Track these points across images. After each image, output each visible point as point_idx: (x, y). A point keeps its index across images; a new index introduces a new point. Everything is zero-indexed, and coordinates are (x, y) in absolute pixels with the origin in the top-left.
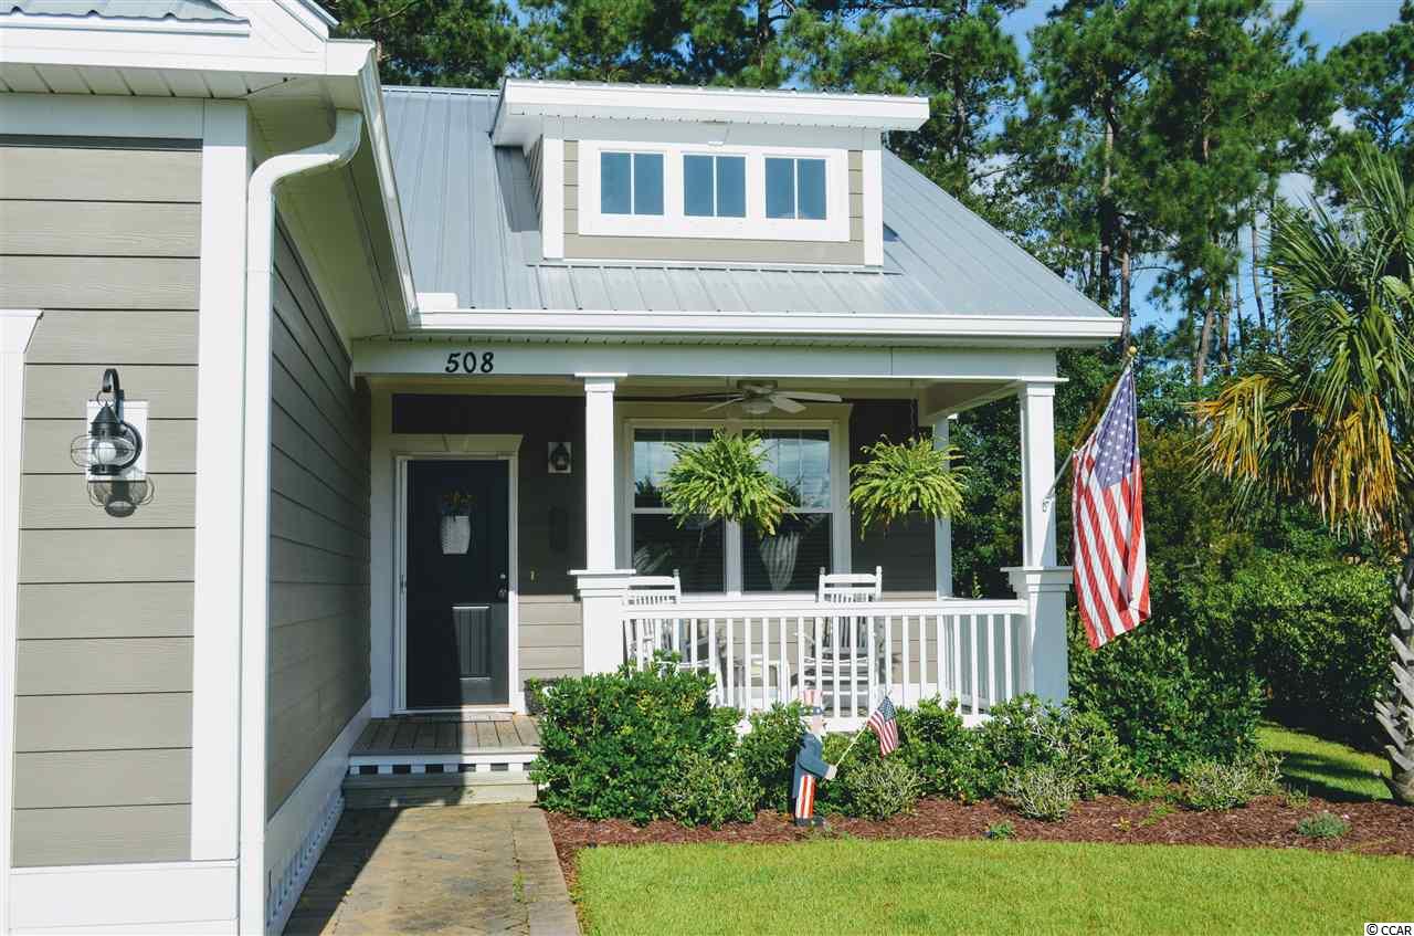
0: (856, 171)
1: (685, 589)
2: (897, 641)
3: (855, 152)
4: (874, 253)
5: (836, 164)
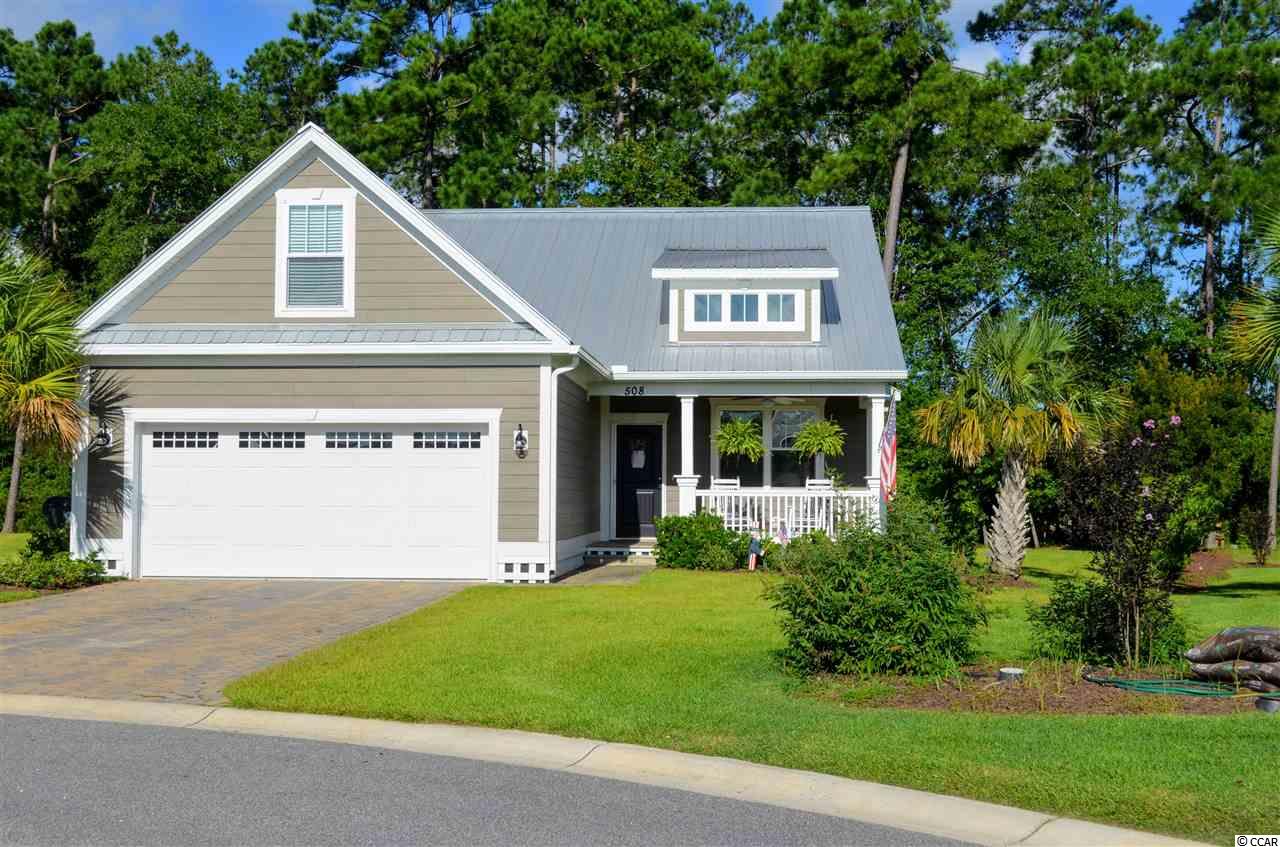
0: (808, 299)
3: (808, 292)
4: (816, 336)
5: (799, 295)
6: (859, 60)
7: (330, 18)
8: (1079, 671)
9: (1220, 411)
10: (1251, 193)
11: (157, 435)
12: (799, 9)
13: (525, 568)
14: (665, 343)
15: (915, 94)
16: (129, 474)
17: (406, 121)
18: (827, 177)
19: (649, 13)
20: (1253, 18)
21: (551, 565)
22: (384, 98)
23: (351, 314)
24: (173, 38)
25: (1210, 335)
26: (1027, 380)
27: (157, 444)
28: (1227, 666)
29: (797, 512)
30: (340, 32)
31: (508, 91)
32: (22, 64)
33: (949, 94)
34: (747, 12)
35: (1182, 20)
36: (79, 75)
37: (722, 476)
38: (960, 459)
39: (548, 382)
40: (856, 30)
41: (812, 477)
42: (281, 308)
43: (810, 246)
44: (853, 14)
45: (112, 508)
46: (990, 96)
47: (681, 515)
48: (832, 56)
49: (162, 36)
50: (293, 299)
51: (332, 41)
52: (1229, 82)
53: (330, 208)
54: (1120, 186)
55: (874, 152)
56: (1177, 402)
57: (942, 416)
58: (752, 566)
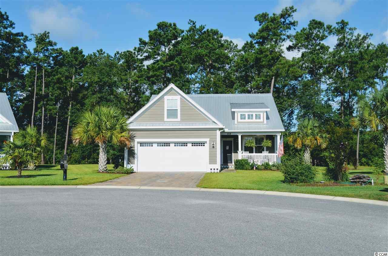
0: (263, 115)
1: (249, 153)
2: (270, 157)
3: (263, 113)
4: (265, 122)
5: (262, 114)
6: (263, 57)
7: (143, 48)
8: (333, 181)
9: (346, 135)
10: (352, 87)
11: (141, 144)
12: (248, 45)
13: (214, 169)
14: (234, 124)
15: (276, 65)
16: (136, 152)
17: (161, 71)
18: (256, 83)
19: (215, 46)
20: (351, 46)
21: (219, 169)
22: (156, 66)
23: (180, 120)
24: (101, 50)
25: (343, 118)
26: (310, 131)
27: (141, 146)
28: (356, 180)
29: (261, 158)
30: (145, 51)
31: (184, 64)
32: (66, 57)
33: (284, 65)
34: (232, 42)
35: (335, 46)
36: (80, 59)
37: (245, 151)
38: (297, 147)
39: (218, 133)
40: (263, 51)
41: (264, 151)
42: (166, 119)
43: (261, 103)
44: (262, 47)
45: (133, 159)
46: (293, 65)
47: (239, 159)
48: (258, 57)
49: (99, 50)
50: (168, 118)
51: (143, 53)
52: (346, 62)
53: (175, 99)
54: (321, 83)
55: (267, 78)
56: (336, 134)
57: (293, 139)
58: (255, 169)
